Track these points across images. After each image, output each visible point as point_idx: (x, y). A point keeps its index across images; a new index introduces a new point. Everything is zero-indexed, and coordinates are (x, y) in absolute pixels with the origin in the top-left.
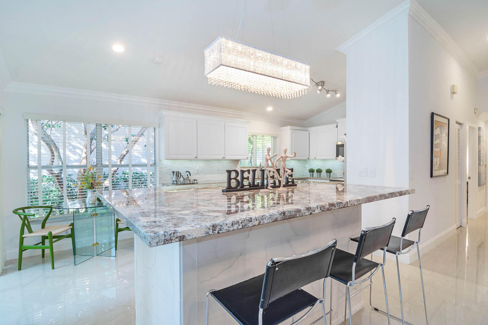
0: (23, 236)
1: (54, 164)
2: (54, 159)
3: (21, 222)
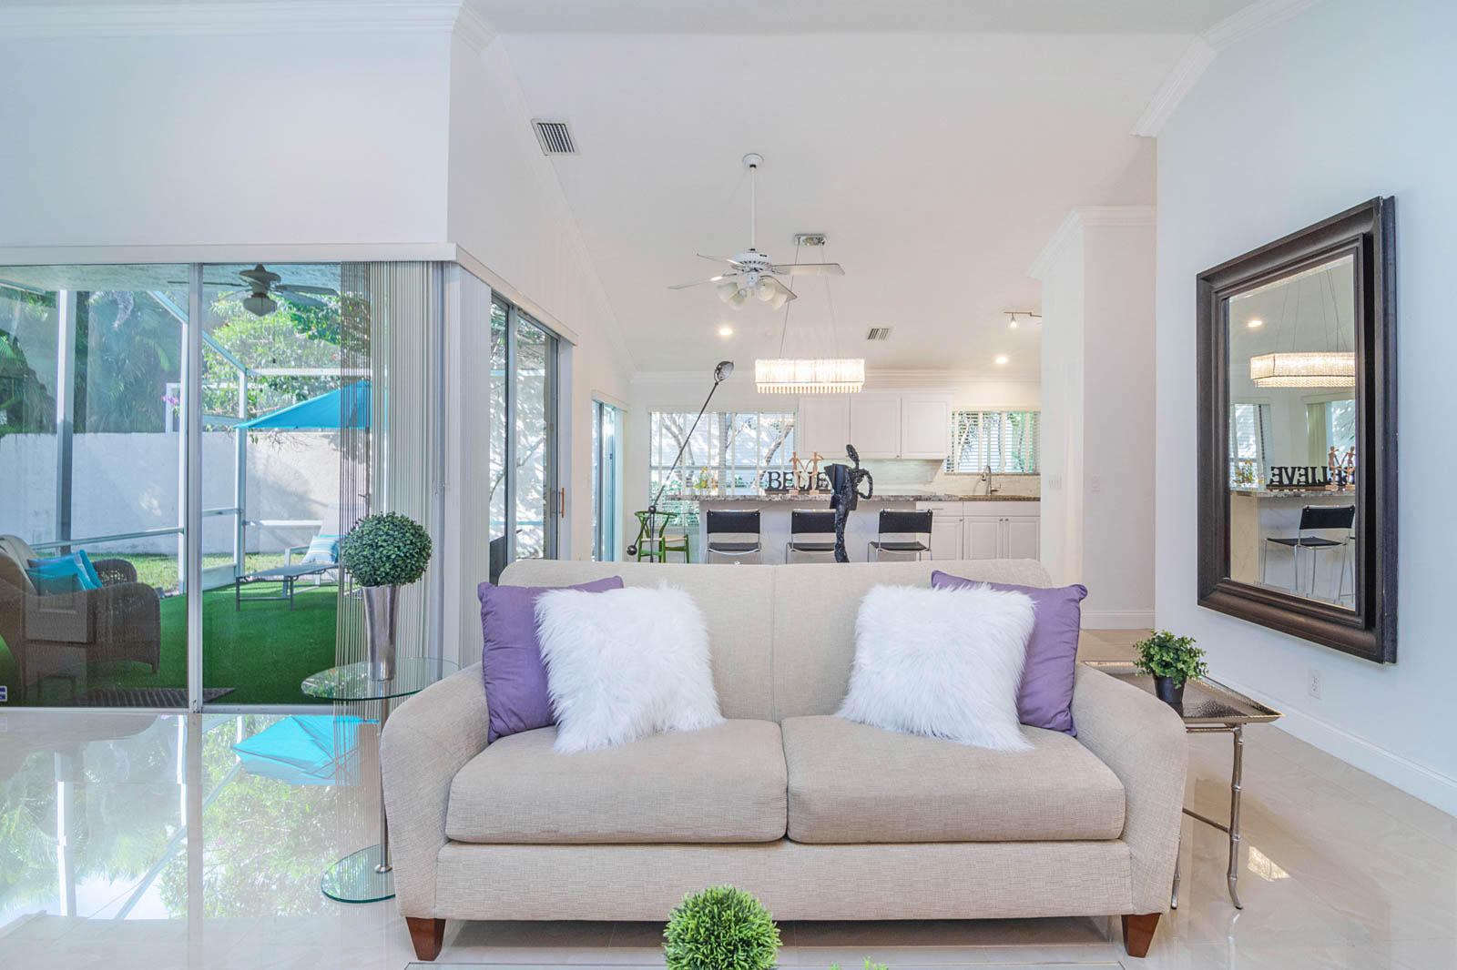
0: (642, 540)
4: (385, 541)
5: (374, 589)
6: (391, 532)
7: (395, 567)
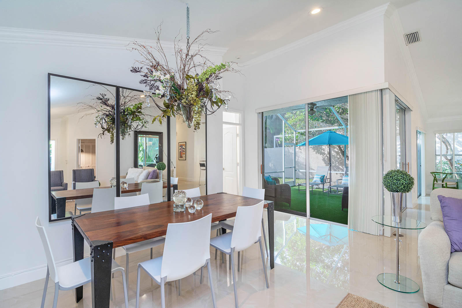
0: (434, 183)
1: (448, 153)
2: (448, 150)
3: (433, 178)
4: (401, 178)
5: (395, 194)
6: (402, 176)
7: (404, 187)
